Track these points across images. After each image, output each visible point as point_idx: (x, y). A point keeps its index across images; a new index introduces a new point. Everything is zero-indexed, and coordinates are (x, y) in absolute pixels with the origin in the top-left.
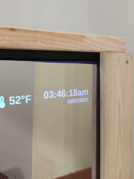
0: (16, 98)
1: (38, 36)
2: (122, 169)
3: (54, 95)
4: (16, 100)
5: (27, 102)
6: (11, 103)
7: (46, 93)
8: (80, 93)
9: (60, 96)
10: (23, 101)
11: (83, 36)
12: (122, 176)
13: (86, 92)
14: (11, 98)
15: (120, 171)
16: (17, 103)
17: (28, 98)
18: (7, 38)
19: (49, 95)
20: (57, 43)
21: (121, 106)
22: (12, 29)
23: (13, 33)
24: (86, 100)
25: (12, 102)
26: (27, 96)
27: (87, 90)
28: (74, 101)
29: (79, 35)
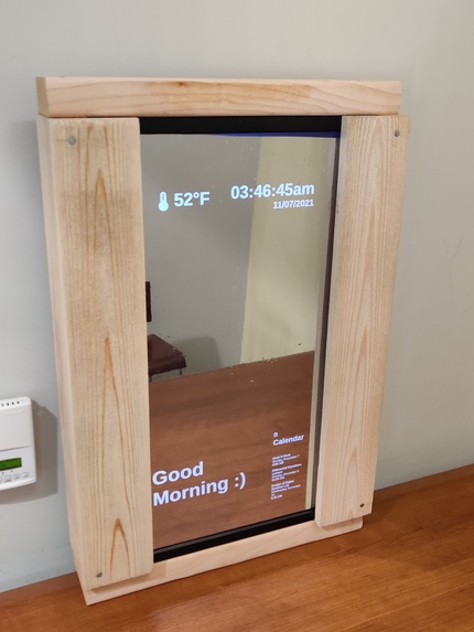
0: (186, 195)
1: (223, 91)
2: (368, 328)
3: (250, 193)
4: (185, 199)
5: (202, 203)
6: (176, 204)
7: (235, 190)
8: (299, 191)
9: (260, 195)
10: (196, 201)
11: (308, 87)
12: (368, 339)
13: (310, 189)
14: (177, 195)
15: (365, 331)
16: (186, 204)
17: (205, 196)
18: (172, 99)
19: (241, 192)
20: (259, 102)
21: (377, 217)
22: (181, 84)
23: (182, 90)
24: (309, 203)
25: (179, 202)
26: (203, 194)
27: (312, 186)
28: (286, 204)
29: (300, 86)
